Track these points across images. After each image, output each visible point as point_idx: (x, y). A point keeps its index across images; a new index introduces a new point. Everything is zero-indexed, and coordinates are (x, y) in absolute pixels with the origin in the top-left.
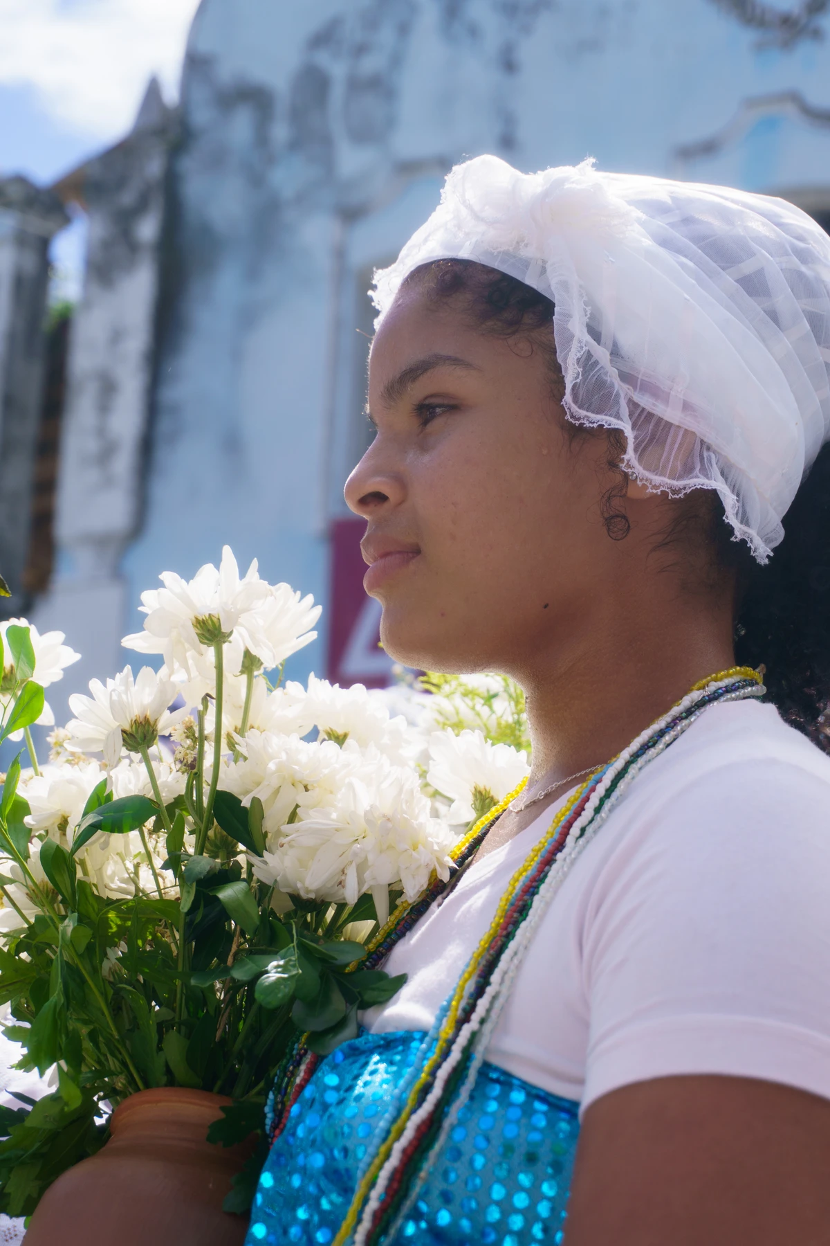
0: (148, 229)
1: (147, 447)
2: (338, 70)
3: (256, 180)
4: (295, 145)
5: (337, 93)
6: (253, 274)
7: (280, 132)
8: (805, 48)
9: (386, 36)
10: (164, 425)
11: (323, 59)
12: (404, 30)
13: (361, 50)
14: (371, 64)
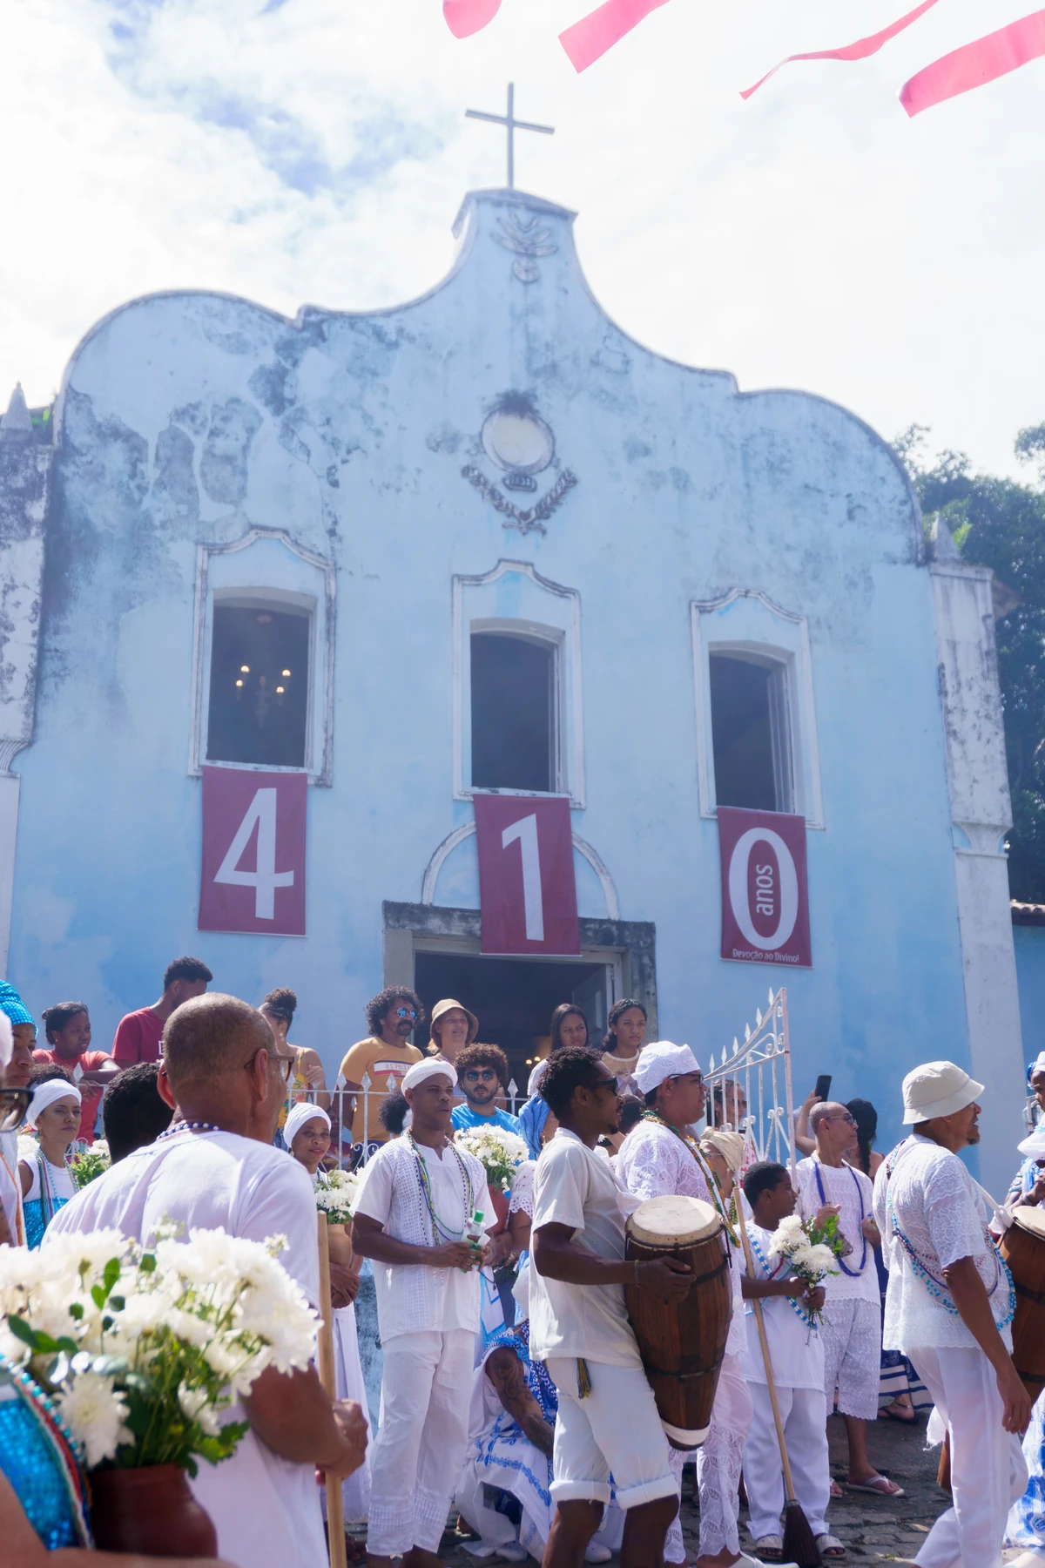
0: (37, 510)
1: (37, 677)
2: (199, 442)
3: (131, 502)
4: (161, 484)
5: (198, 456)
6: (129, 569)
7: (151, 471)
8: (534, 536)
9: (236, 427)
10: (51, 666)
11: (185, 428)
12: (251, 431)
13: (214, 433)
14: (221, 445)
